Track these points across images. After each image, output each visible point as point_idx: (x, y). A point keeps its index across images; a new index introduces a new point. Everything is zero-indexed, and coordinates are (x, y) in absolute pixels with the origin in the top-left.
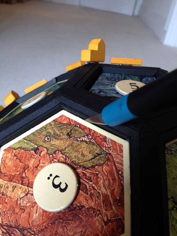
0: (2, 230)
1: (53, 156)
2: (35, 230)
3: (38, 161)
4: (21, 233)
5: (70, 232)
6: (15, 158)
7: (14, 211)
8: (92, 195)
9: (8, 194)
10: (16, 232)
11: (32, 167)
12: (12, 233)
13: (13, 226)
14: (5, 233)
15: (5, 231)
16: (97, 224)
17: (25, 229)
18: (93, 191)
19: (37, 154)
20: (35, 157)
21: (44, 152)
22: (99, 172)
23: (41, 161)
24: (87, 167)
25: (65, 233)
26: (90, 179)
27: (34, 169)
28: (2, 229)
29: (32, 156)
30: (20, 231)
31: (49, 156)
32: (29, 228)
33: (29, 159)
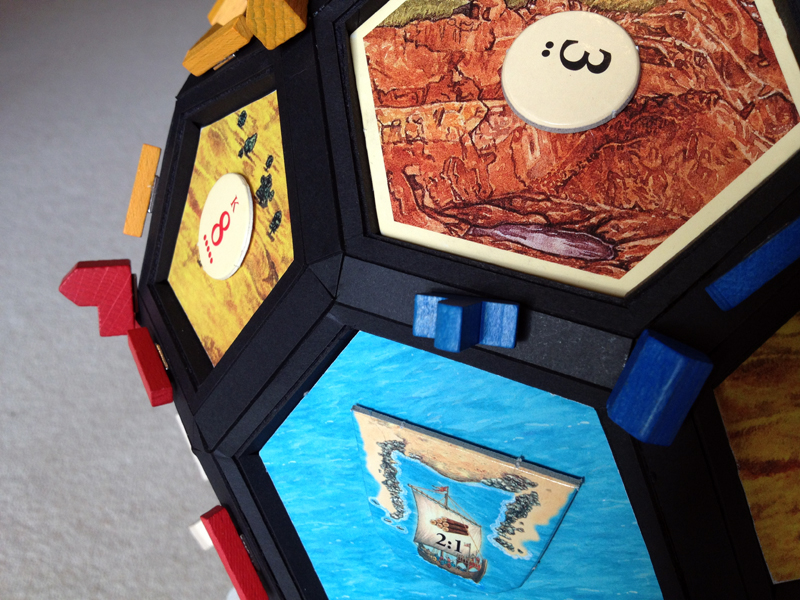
0: (441, 222)
1: (528, 9)
2: (545, 189)
3: (488, 35)
4: (504, 208)
5: (651, 161)
6: (411, 46)
7: (461, 167)
8: (680, 65)
9: (427, 135)
10: (490, 211)
11: (475, 53)
12: (476, 218)
13: (474, 200)
14: (455, 225)
15: (452, 221)
16: (720, 121)
17: (514, 197)
18: (681, 56)
19: (477, 18)
20: (475, 27)
21: (495, 8)
22: (681, 9)
23: (497, 31)
24: (643, 7)
25: (637, 168)
26: (662, 32)
27: (482, 55)
28: (443, 219)
29: (464, 27)
30: (499, 206)
31: (519, 14)
32: (524, 191)
33: (458, 37)
